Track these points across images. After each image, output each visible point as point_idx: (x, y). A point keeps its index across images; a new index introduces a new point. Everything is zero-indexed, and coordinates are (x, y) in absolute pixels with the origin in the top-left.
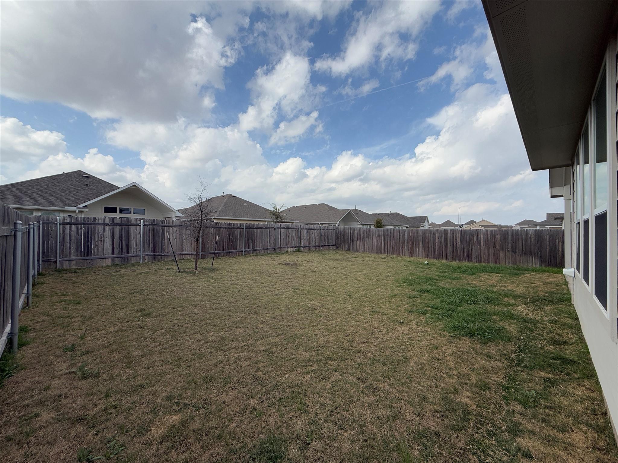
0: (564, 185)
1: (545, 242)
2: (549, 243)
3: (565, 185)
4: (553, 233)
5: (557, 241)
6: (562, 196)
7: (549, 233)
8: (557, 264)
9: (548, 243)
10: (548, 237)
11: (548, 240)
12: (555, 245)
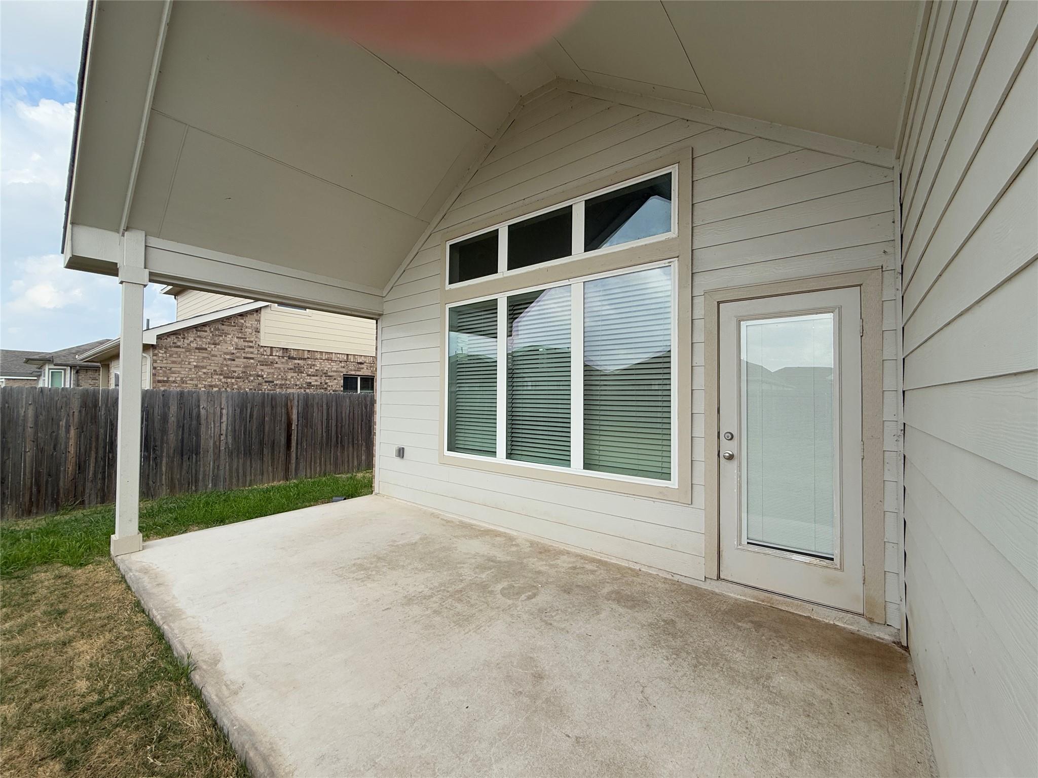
0: (122, 227)
1: (20, 429)
2: (36, 433)
3: (127, 229)
4: (52, 399)
5: (63, 423)
6: (110, 269)
7: (34, 401)
8: (58, 495)
9: (30, 431)
10: (31, 413)
11: (30, 423)
12: (57, 436)
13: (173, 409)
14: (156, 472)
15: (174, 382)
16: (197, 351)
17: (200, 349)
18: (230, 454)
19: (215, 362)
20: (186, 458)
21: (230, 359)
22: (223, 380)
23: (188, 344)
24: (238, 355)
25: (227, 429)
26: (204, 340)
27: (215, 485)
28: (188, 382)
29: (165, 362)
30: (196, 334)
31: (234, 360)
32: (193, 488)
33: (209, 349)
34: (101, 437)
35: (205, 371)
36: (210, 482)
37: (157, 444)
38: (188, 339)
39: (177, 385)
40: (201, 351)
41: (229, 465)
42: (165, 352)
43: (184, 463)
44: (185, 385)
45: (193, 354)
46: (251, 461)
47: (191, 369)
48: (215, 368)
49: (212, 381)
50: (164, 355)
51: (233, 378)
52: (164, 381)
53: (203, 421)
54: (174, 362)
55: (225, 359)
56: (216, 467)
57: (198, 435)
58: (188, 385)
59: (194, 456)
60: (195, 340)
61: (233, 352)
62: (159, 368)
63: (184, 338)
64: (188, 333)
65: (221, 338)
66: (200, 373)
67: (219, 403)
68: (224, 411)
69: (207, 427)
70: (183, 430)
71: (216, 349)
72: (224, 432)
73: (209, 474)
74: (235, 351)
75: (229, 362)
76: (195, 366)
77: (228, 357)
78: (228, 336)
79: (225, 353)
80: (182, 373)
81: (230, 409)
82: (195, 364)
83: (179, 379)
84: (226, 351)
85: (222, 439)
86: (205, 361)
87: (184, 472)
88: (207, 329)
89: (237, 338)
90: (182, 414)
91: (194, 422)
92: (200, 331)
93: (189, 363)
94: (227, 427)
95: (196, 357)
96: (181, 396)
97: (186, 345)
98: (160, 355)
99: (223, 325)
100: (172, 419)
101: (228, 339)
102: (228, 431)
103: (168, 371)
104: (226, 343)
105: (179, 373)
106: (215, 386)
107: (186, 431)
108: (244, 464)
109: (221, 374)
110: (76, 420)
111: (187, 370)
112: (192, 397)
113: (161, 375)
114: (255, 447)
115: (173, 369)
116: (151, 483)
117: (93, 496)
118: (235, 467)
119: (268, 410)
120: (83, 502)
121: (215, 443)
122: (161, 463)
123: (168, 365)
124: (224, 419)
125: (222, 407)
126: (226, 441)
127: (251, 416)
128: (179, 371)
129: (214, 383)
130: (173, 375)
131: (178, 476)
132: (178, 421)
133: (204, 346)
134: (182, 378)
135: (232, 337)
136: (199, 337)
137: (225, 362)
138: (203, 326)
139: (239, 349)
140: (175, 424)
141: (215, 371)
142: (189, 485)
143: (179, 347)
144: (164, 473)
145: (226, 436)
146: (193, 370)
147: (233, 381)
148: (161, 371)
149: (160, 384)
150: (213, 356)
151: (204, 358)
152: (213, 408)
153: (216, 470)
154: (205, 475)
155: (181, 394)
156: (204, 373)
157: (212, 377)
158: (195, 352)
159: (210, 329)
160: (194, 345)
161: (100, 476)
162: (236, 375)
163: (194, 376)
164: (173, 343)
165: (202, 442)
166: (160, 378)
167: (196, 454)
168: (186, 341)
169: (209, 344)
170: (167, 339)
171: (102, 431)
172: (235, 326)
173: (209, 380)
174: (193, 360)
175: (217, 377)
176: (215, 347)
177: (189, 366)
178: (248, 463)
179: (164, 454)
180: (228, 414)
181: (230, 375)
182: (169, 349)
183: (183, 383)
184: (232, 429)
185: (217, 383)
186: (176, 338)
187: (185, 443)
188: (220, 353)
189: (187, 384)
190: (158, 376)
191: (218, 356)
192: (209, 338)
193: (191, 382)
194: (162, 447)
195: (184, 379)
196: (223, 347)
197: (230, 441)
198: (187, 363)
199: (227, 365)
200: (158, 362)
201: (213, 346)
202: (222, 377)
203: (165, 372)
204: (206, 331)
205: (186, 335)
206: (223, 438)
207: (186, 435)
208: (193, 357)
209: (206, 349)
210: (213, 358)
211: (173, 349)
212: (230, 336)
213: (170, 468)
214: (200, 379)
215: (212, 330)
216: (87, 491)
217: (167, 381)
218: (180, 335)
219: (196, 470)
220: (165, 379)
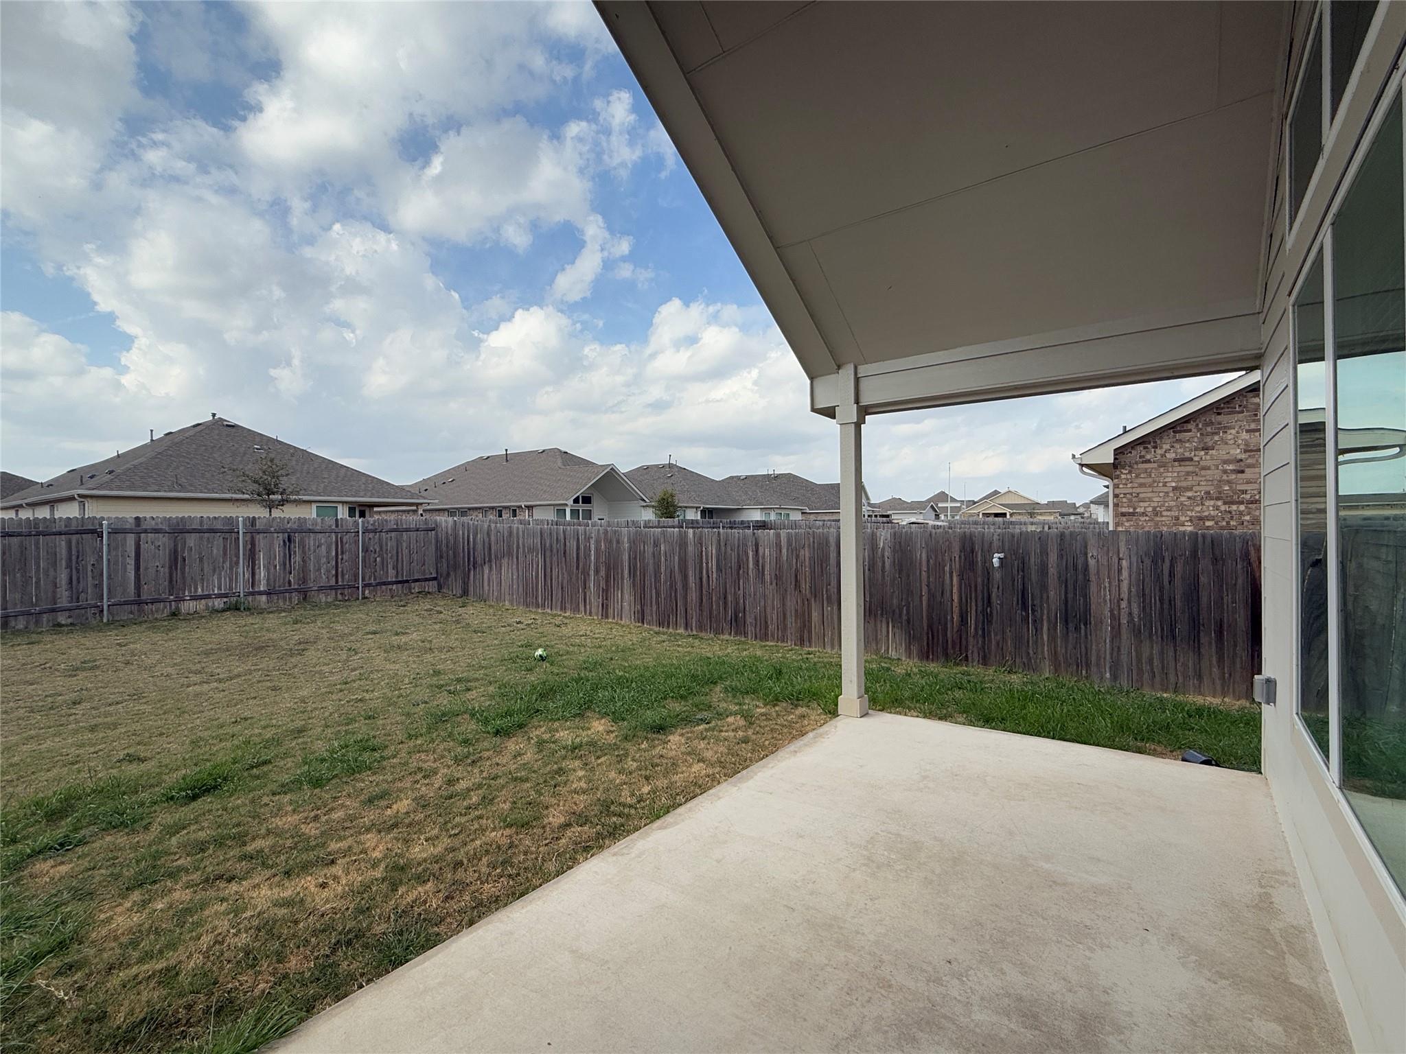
1: (918, 572)
2: (928, 575)
8: (947, 645)
9: (924, 575)
10: (924, 557)
11: (924, 567)
12: (943, 582)
13: (1053, 558)
14: (1037, 638)
15: (1144, 514)
16: (1176, 463)
17: (1181, 460)
18: (1136, 632)
19: (1208, 478)
20: (1071, 626)
21: (1234, 471)
22: (1223, 508)
23: (1162, 456)
24: (1250, 461)
25: (1130, 591)
26: (1187, 445)
27: (1115, 677)
28: (1165, 513)
29: (1129, 485)
30: (1175, 437)
31: (1243, 472)
32: (1084, 672)
33: (1196, 459)
34: (979, 588)
35: (1190, 494)
36: (1107, 669)
37: (1035, 602)
38: (1161, 448)
39: (1147, 518)
40: (1182, 463)
41: (1136, 651)
42: (1130, 472)
43: (1070, 634)
44: (1158, 519)
45: (1170, 469)
46: (1175, 651)
47: (1167, 493)
48: (1208, 489)
49: (1202, 511)
50: (1129, 477)
51: (1242, 503)
52: (1130, 514)
53: (1093, 578)
54: (1141, 485)
55: (1225, 472)
56: (1116, 649)
57: (1085, 596)
58: (1163, 519)
59: (1082, 626)
60: (1173, 447)
61: (1239, 457)
62: (1122, 496)
63: (1155, 447)
64: (1161, 438)
65: (1216, 438)
66: (1183, 499)
67: (1116, 550)
68: (1125, 563)
69: (1099, 585)
70: (1066, 586)
71: (1208, 457)
72: (1125, 595)
73: (1105, 658)
74: (1243, 456)
75: (1233, 476)
76: (1175, 489)
77: (1231, 467)
78: (1229, 431)
79: (1226, 462)
80: (1154, 499)
81: (1134, 559)
82: (1174, 484)
83: (1150, 509)
84: (1226, 457)
85: (1122, 607)
86: (1190, 478)
87: (1070, 646)
88: (1191, 426)
89: (1247, 431)
90: (1064, 564)
91: (1080, 577)
92: (1180, 432)
93: (1165, 485)
94: (1130, 588)
95: (1176, 474)
96: (1061, 540)
97: (1159, 457)
98: (1123, 476)
99: (1219, 414)
100: (1052, 571)
101: (1230, 437)
102: (1132, 594)
103: (1134, 499)
104: (1226, 444)
105: (1150, 500)
106: (1208, 518)
107: (1070, 587)
108: (1162, 653)
109: (1218, 499)
110: (957, 566)
111: (1161, 494)
112: (1076, 540)
113: (1125, 505)
114: (1181, 628)
115: (1141, 495)
116: (1031, 652)
117: (976, 654)
118: (1145, 655)
119: (1205, 564)
120: (966, 658)
121: (1111, 611)
122: (1042, 629)
123: (1134, 490)
124: (1125, 574)
125: (1121, 556)
126: (1130, 609)
127: (1172, 574)
128: (1149, 498)
129: (1206, 514)
130: (1142, 504)
131: (1063, 651)
132: (1059, 573)
133: (1187, 454)
134: (1154, 509)
135: (1238, 433)
136: (1180, 441)
137: (1225, 477)
138: (1185, 422)
139: (1251, 451)
140: (1056, 577)
141: (1208, 493)
142: (1078, 666)
143: (1149, 461)
144: (1046, 643)
145: (1129, 602)
146: (1171, 494)
147: (1242, 508)
148: (1124, 500)
149: (1124, 519)
150: (1204, 468)
151: (1188, 473)
152: (1106, 558)
153: (1115, 654)
154: (1098, 657)
155: (1061, 536)
156: (1189, 498)
157: (1203, 505)
158: (1173, 466)
159: (1197, 425)
160: (1171, 455)
161: (980, 632)
162: (1248, 497)
163: (1173, 503)
164: (1140, 457)
165: (1093, 607)
166: (1124, 510)
167: (1085, 624)
168: (1159, 451)
169: (1196, 449)
170: (1131, 452)
171: (979, 580)
172: (1242, 412)
173: (1198, 509)
174: (1170, 479)
175: (1212, 503)
176: (1206, 454)
177: (1166, 489)
178: (1171, 653)
179: (1045, 617)
180: (1130, 568)
181: (1235, 497)
182: (1135, 466)
183: (1156, 515)
184: (1137, 591)
185: (1212, 513)
186: (1145, 448)
187: (1069, 606)
188: (1215, 462)
189: (1162, 516)
190: (1122, 507)
191: (1213, 467)
192: (1196, 440)
193: (1168, 513)
194: (1041, 606)
195: (1158, 509)
196: (1220, 453)
197: (1136, 611)
198: (1161, 484)
199: (1229, 482)
200: (1121, 486)
201: (1203, 453)
202: (1220, 503)
203: (1130, 501)
204: (1190, 431)
205: (1158, 442)
206: (1124, 604)
207: (1070, 596)
208: (1170, 474)
209: (1191, 459)
210: (1203, 473)
211: (1141, 466)
212: (1233, 431)
213: (1052, 638)
214: (1181, 508)
215: (1200, 426)
216: (971, 647)
217: (1133, 514)
218: (1150, 443)
219: (1086, 648)
220: (1131, 510)
